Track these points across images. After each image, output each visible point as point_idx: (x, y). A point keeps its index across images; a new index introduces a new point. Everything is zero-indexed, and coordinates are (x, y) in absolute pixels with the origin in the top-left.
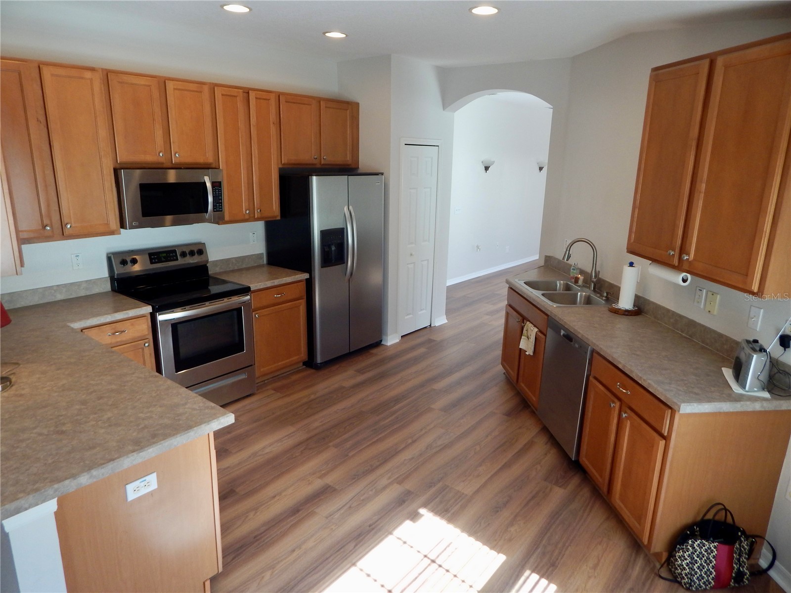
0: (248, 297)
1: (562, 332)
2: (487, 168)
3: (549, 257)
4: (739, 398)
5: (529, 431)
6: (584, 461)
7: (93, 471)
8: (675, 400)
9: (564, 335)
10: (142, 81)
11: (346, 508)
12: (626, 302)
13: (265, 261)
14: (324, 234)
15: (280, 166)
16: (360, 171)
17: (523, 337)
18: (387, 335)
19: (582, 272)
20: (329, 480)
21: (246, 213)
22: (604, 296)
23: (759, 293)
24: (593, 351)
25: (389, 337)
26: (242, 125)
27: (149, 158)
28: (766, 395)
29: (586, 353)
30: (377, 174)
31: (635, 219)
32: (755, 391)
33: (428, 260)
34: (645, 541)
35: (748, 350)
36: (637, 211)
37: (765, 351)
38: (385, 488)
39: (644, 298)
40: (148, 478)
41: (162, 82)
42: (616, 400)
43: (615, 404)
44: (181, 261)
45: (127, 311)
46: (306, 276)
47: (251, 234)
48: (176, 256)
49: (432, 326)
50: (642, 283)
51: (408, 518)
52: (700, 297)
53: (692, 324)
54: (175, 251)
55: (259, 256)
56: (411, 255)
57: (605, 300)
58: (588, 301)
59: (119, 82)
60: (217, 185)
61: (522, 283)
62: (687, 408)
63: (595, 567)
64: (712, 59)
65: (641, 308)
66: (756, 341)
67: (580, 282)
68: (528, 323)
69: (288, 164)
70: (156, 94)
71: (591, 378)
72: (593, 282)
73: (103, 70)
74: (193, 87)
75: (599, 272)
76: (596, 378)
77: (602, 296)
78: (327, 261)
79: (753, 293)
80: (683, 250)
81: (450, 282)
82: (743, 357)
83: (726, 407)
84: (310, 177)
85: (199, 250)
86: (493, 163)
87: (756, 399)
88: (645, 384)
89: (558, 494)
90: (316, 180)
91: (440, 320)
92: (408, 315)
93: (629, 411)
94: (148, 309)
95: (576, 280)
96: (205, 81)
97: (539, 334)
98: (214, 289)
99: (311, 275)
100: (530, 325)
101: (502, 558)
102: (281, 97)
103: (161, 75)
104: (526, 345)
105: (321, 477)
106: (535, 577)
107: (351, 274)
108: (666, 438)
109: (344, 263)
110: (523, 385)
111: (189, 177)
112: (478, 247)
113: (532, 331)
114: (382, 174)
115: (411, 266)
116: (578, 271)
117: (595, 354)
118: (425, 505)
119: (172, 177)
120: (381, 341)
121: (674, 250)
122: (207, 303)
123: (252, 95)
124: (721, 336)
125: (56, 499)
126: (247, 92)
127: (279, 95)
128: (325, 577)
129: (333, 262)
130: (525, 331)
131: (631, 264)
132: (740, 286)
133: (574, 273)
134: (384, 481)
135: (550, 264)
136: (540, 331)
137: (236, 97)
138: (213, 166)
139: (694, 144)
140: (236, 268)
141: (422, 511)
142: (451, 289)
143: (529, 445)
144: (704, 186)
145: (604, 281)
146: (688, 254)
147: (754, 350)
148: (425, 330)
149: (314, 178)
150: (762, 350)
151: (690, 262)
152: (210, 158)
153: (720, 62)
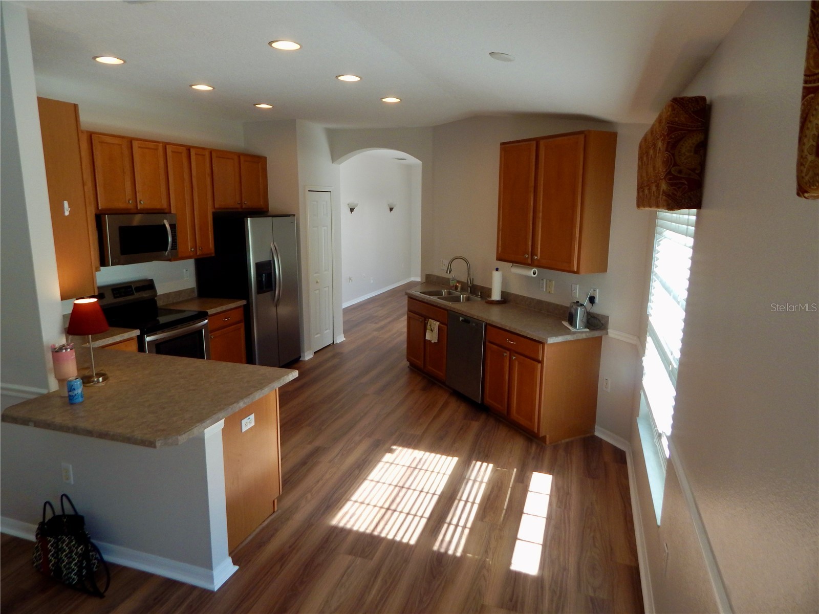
0: (206, 321)
1: (461, 319)
2: (352, 210)
3: (429, 275)
4: (574, 333)
5: (442, 397)
6: (488, 400)
7: (244, 399)
8: (544, 337)
9: (462, 320)
10: (116, 141)
11: (340, 455)
12: (496, 296)
13: (196, 294)
14: (258, 266)
15: (214, 210)
16: (269, 214)
17: (427, 331)
18: (304, 352)
19: (458, 282)
20: (317, 443)
21: (191, 250)
22: (479, 295)
23: (577, 272)
24: (487, 324)
25: (306, 354)
26: (186, 176)
27: (120, 205)
28: (587, 330)
29: (482, 327)
30: (289, 216)
31: (500, 238)
32: (582, 329)
33: (328, 287)
34: (536, 430)
35: (574, 307)
36: (501, 232)
37: (584, 305)
38: (360, 441)
39: (506, 292)
40: (250, 417)
41: (130, 141)
42: (507, 351)
43: (506, 353)
44: (137, 295)
45: (123, 334)
46: (244, 302)
47: (185, 270)
48: (132, 290)
49: (335, 343)
50: (504, 282)
51: (386, 453)
52: (543, 284)
53: (540, 302)
54: (130, 287)
55: (192, 290)
56: (317, 282)
57: (480, 298)
58: (468, 299)
59: (100, 142)
60: (173, 227)
61: (419, 293)
62: (551, 340)
63: (511, 452)
64: (537, 141)
65: (506, 299)
66: (578, 302)
67: (459, 289)
68: (430, 320)
69: (220, 208)
70: (126, 152)
71: (487, 343)
72: (469, 287)
73: (87, 132)
74: (151, 145)
75: (473, 279)
76: (490, 342)
77: (477, 296)
78: (261, 288)
79: (573, 272)
80: (533, 253)
81: (345, 305)
82: (573, 311)
83: (569, 338)
84: (245, 219)
85: (149, 285)
86: (357, 205)
87: (582, 332)
88: (525, 334)
89: (475, 426)
90: (250, 221)
91: (340, 339)
92: (317, 334)
93: (516, 355)
94: (136, 333)
95: (456, 288)
96: (158, 140)
97: (441, 325)
98: (162, 320)
99: (248, 302)
100: (432, 321)
101: (456, 459)
102: (213, 153)
103: (129, 136)
104: (431, 336)
105: (310, 443)
106: (479, 463)
107: (278, 300)
108: (541, 362)
109: (272, 290)
110: (430, 368)
111: (152, 220)
112: (350, 279)
113: (435, 325)
114: (294, 215)
115: (317, 292)
116: (456, 281)
117: (488, 326)
118: (394, 444)
119: (137, 220)
120: (300, 357)
121: (528, 255)
122: (179, 326)
123: (193, 152)
124: (558, 305)
125: (224, 420)
126: (189, 149)
127: (211, 152)
128: (350, 488)
129: (265, 289)
130: (428, 327)
131: (497, 270)
132: (568, 269)
133: (452, 283)
134: (357, 438)
135: (430, 280)
136: (441, 323)
137: (181, 153)
138: (166, 211)
139: (532, 190)
140: (175, 301)
141: (394, 447)
142: (347, 311)
143: (445, 405)
144: (541, 214)
145: (477, 286)
146: (537, 255)
147: (578, 306)
148: (329, 347)
149: (249, 219)
150: (582, 305)
151: (538, 260)
152: (164, 204)
153: (542, 143)
